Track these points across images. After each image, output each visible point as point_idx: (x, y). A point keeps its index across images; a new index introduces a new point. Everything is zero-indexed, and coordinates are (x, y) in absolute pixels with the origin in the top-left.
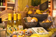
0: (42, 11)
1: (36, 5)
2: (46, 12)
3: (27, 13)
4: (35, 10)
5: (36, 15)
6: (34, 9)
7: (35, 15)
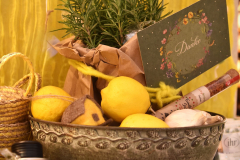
0: (165, 91)
1: (114, 30)
2: (206, 91)
3: (27, 105)
4: (94, 80)
5: (93, 136)
6: (89, 71)
7: (81, 133)
